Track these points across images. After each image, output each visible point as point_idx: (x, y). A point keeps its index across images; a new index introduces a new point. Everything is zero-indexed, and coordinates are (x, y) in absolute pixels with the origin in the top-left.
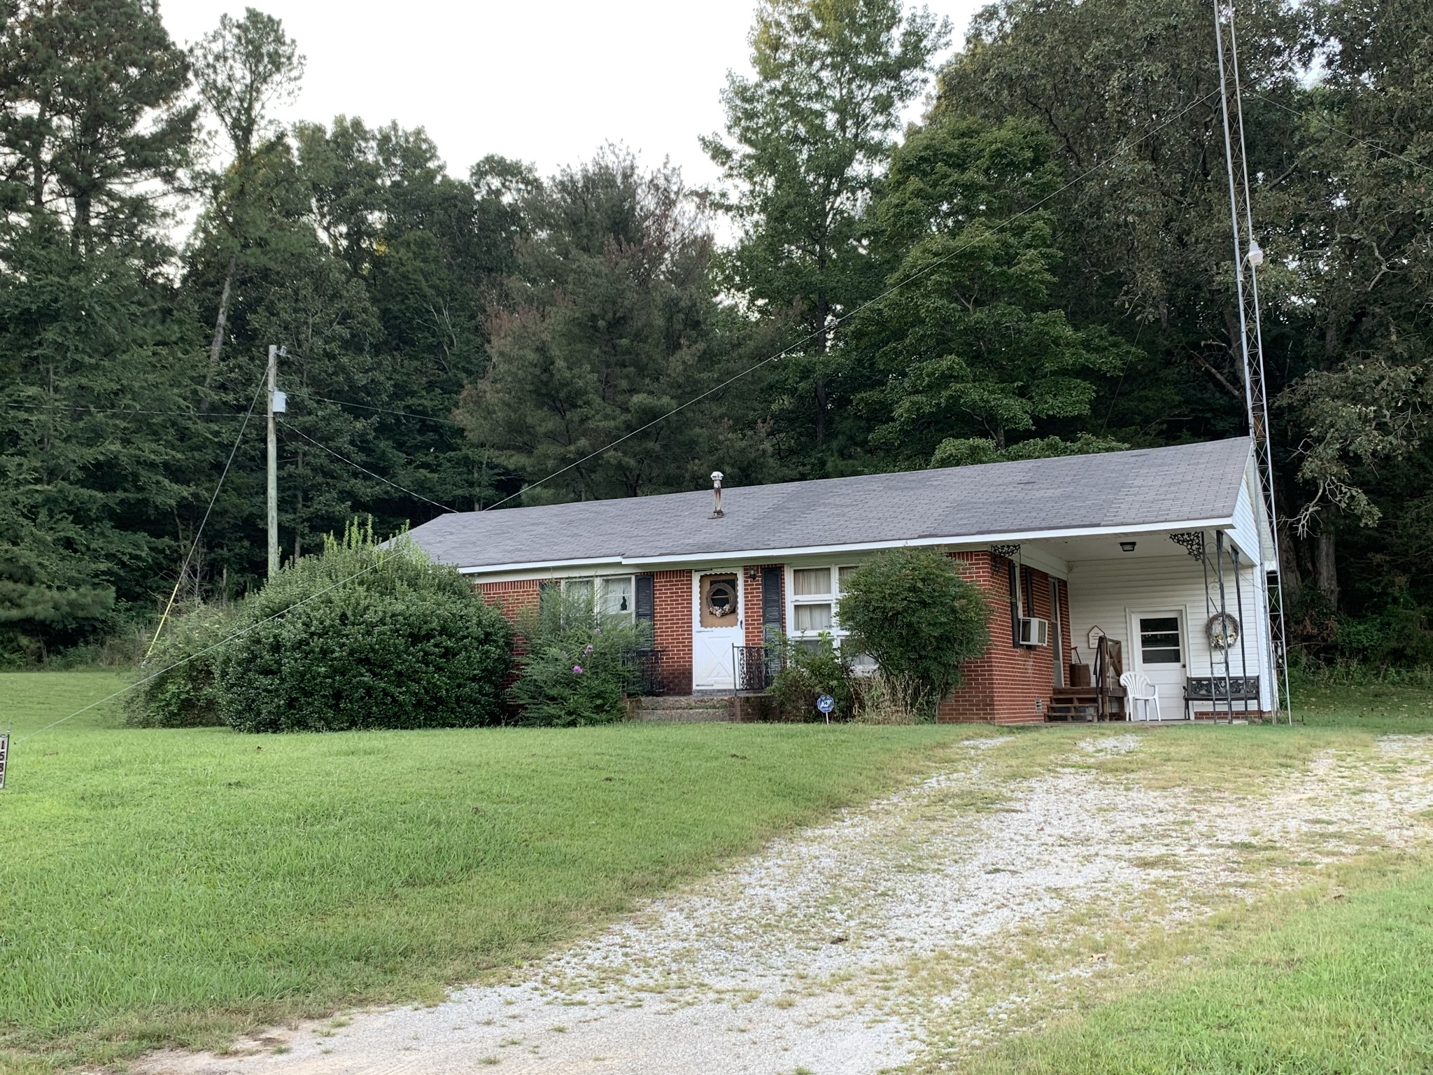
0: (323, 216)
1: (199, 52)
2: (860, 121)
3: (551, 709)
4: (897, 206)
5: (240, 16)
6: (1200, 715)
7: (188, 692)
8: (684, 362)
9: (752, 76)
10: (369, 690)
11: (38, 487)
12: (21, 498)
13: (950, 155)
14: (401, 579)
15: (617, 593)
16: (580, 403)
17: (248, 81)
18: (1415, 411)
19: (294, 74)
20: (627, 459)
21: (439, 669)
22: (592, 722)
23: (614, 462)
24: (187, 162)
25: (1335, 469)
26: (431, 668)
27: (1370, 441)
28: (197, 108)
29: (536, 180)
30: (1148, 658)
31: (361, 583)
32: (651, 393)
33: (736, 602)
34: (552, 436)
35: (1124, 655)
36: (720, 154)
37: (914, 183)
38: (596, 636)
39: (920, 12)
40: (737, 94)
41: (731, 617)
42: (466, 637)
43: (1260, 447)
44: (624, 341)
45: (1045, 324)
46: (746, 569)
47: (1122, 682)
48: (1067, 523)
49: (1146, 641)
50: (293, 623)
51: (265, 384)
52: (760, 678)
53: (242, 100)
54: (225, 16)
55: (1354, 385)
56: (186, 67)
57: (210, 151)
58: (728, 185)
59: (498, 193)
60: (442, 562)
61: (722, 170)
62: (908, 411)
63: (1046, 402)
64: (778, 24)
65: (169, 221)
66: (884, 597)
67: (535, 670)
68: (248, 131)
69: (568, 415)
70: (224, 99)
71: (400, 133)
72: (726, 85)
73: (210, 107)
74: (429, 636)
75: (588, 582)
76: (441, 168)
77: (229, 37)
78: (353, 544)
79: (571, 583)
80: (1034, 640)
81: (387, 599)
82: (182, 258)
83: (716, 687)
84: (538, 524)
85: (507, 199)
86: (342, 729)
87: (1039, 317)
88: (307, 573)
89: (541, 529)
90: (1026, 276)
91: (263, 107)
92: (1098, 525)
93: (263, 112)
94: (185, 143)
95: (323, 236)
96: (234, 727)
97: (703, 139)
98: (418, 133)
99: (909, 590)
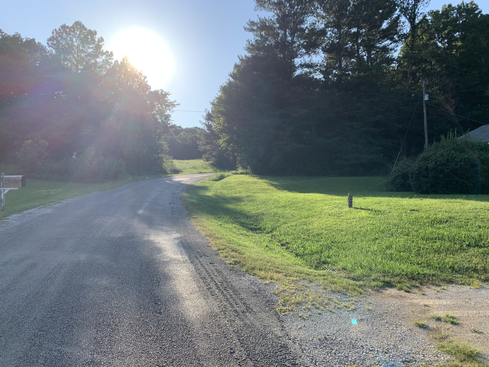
0: (439, 38)
7: (403, 182)
11: (362, 129)
14: (467, 147)
17: (413, 3)
24: (397, 33)
28: (399, 16)
31: (453, 149)
50: (431, 162)
51: (422, 92)
53: (412, 10)
56: (395, 5)
57: (404, 28)
60: (482, 141)
65: (393, 51)
68: (414, 19)
70: (406, 11)
71: (465, 5)
73: (402, 15)
76: (480, 12)
78: (450, 137)
81: (463, 154)
82: (396, 61)
88: (435, 147)
93: (418, 11)
94: (396, 27)
95: (440, 45)
96: (415, 192)
98: (471, 3)
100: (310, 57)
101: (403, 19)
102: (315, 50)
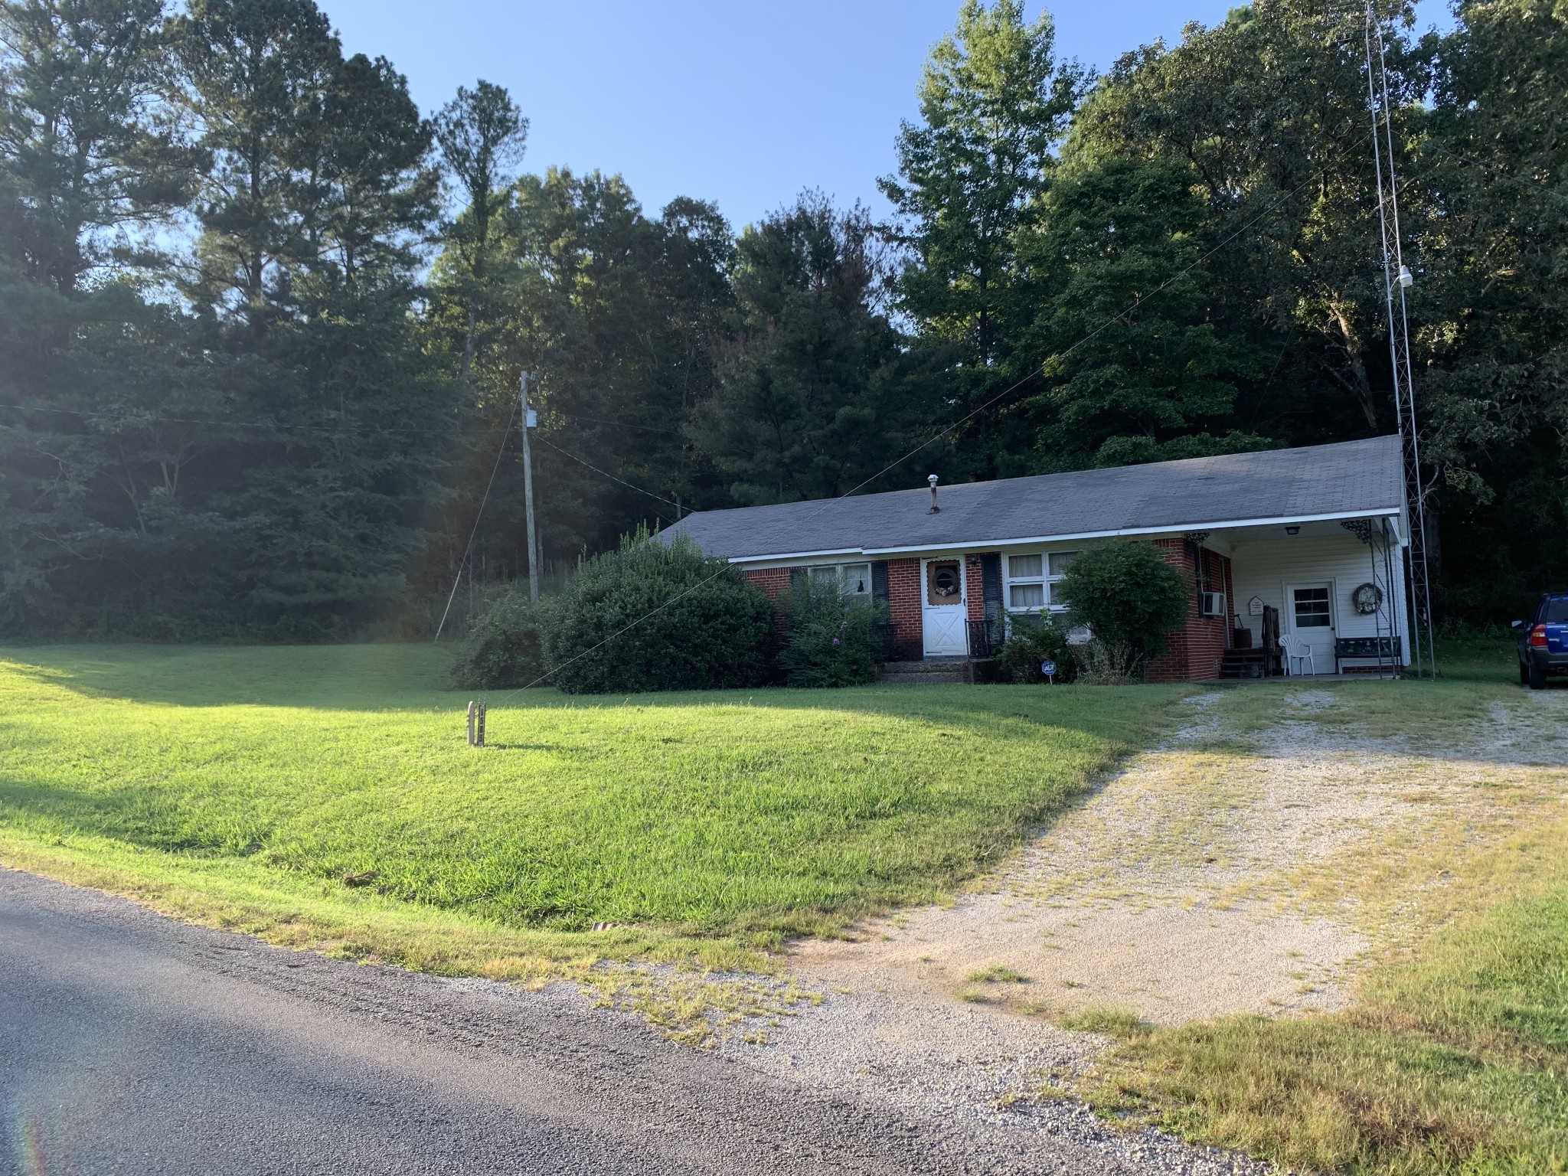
0: (543, 256)
1: (442, 121)
2: (1017, 159)
3: (814, 673)
4: (1062, 236)
5: (472, 87)
6: (1347, 670)
8: (882, 378)
9: (922, 124)
10: (674, 660)
11: (342, 493)
12: (328, 503)
13: (1108, 190)
14: (688, 569)
15: (855, 577)
16: (793, 416)
17: (481, 143)
18: (1526, 403)
19: (519, 135)
20: (833, 462)
21: (725, 642)
22: (851, 684)
23: (822, 464)
24: (433, 213)
25: (1453, 456)
26: (720, 642)
27: (1487, 431)
28: (440, 168)
29: (718, 217)
30: (1301, 623)
31: (659, 574)
32: (852, 405)
33: (959, 584)
34: (768, 444)
35: (1280, 621)
36: (895, 193)
37: (1076, 215)
38: (848, 614)
39: (1070, 63)
40: (909, 141)
41: (954, 596)
42: (744, 616)
43: (1407, 443)
44: (829, 362)
45: (1197, 336)
46: (968, 557)
47: (1281, 643)
48: (1253, 514)
49: (1299, 608)
50: (611, 607)
52: (984, 646)
53: (478, 161)
54: (462, 88)
55: (1471, 381)
56: (430, 135)
57: (447, 204)
58: (902, 218)
59: (685, 230)
61: (897, 207)
62: (1075, 413)
63: (1195, 403)
64: (944, 78)
65: (418, 265)
66: (1103, 580)
67: (800, 642)
68: (484, 187)
69: (783, 426)
70: (464, 161)
71: (602, 181)
72: (900, 132)
73: (451, 168)
74: (716, 616)
75: (831, 569)
76: (638, 210)
77: (465, 107)
79: (816, 569)
80: (1215, 610)
82: (427, 296)
83: (944, 654)
84: (778, 521)
85: (693, 234)
86: (653, 690)
87: (1191, 331)
89: (781, 525)
90: (1180, 295)
91: (495, 165)
92: (1281, 516)
93: (495, 170)
94: (433, 199)
96: (563, 689)
97: (880, 181)
98: (618, 181)
99: (1125, 574)
100: (145, 232)
101: (453, 179)
102: (170, 212)
